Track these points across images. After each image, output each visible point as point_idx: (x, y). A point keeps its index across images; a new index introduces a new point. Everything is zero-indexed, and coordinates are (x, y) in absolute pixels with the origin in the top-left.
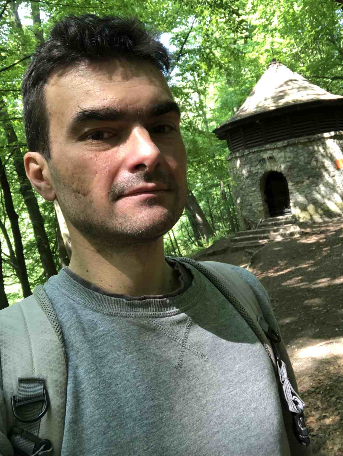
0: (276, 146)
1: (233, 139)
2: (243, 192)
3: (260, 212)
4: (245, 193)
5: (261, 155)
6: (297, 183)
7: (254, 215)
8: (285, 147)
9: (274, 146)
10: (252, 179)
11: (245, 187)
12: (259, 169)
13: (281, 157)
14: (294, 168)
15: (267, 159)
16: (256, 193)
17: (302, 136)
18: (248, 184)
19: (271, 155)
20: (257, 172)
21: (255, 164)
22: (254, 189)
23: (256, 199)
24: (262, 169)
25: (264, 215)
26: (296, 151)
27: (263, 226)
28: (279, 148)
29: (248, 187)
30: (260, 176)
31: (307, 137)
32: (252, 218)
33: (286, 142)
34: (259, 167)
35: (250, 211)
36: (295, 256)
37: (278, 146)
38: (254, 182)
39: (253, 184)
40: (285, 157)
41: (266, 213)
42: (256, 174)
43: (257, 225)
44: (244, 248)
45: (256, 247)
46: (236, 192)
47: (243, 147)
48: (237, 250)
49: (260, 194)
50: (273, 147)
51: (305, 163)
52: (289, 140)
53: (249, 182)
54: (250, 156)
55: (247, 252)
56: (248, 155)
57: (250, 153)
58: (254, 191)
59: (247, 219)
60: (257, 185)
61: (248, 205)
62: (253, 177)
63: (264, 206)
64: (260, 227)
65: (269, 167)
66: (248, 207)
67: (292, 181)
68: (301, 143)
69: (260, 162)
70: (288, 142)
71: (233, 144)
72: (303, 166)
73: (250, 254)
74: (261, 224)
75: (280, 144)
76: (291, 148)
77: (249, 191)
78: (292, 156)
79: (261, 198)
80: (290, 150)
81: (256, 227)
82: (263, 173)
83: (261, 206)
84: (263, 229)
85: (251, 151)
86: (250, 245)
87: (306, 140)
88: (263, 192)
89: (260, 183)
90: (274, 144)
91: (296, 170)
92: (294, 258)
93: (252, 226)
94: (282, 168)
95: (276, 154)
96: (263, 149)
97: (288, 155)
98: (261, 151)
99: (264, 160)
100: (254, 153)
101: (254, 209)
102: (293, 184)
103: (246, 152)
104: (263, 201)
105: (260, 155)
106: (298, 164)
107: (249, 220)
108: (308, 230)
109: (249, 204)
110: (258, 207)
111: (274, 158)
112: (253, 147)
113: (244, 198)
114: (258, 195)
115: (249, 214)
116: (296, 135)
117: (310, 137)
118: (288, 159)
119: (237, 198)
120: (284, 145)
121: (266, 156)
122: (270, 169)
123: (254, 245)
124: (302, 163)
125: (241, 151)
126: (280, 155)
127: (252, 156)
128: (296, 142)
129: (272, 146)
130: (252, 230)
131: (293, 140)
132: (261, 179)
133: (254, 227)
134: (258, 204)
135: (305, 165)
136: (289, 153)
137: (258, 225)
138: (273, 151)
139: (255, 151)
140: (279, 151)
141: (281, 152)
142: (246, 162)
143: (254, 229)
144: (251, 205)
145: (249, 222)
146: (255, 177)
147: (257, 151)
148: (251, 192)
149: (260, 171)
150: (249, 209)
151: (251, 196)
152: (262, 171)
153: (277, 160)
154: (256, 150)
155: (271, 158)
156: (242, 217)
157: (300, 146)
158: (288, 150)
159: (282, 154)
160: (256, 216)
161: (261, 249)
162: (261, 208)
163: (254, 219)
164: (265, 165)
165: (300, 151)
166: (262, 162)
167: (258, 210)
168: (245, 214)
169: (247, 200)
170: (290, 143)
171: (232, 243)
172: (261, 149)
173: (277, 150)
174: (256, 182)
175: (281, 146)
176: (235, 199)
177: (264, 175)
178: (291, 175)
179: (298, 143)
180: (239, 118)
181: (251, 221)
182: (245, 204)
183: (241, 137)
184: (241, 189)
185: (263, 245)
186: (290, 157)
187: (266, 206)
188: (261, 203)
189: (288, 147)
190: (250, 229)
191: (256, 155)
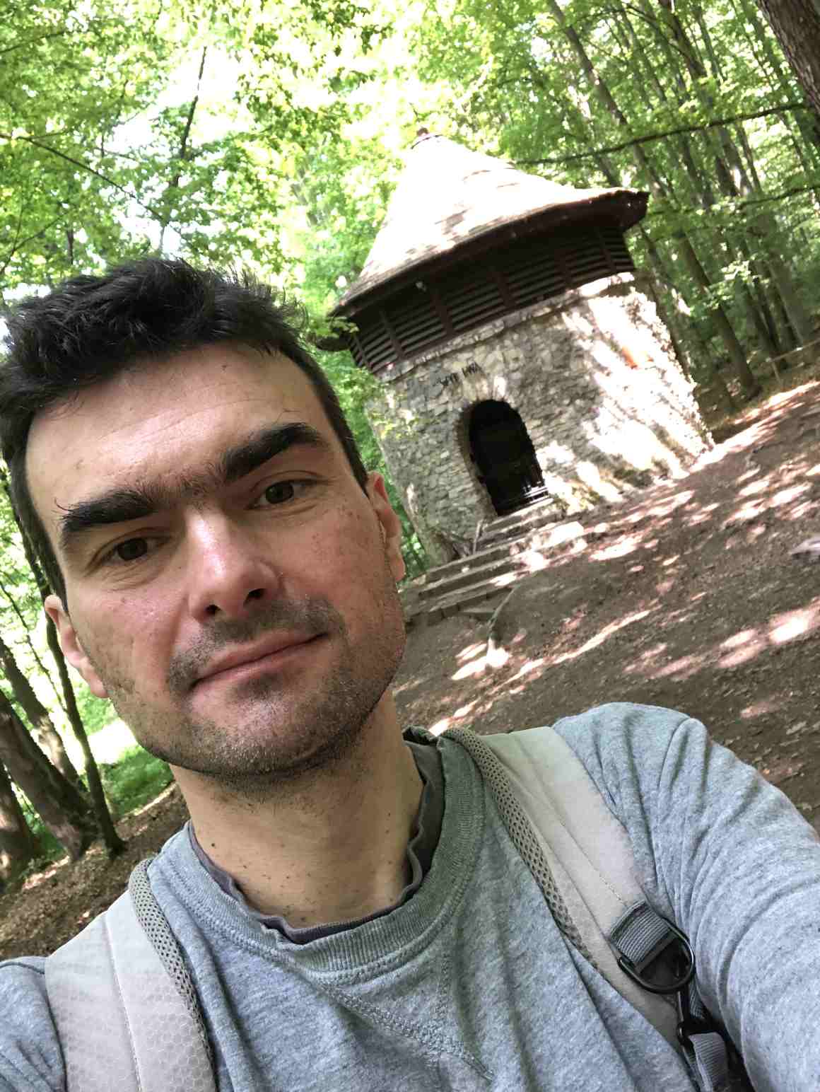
0: (477, 338)
1: (365, 341)
2: (420, 469)
3: (472, 508)
4: (424, 469)
5: (446, 366)
6: (548, 418)
7: (458, 522)
8: (500, 336)
9: (473, 337)
10: (434, 432)
11: (423, 455)
12: (447, 402)
13: (496, 362)
14: (531, 384)
15: (461, 375)
16: (452, 464)
17: (534, 301)
18: (427, 445)
19: (470, 363)
20: (445, 412)
21: (436, 394)
22: (445, 455)
23: (455, 478)
24: (454, 402)
25: (482, 515)
26: (528, 341)
27: (487, 542)
28: (485, 342)
29: (429, 454)
30: (453, 418)
31: (547, 302)
32: (456, 530)
33: (499, 322)
34: (445, 397)
35: (447, 512)
37: (483, 336)
38: (441, 437)
39: (441, 442)
40: (505, 361)
41: (487, 509)
42: (444, 417)
43: (472, 544)
44: (458, 607)
45: (488, 597)
46: (401, 471)
47: (395, 357)
48: (442, 615)
49: (463, 465)
50: (472, 341)
51: (555, 367)
52: (504, 318)
53: (430, 441)
54: (417, 375)
55: (470, 616)
56: (412, 372)
57: (416, 367)
58: (448, 459)
59: (445, 534)
60: (452, 443)
61: (437, 499)
62: (436, 427)
63: (478, 491)
64: (481, 546)
65: (474, 391)
66: (441, 504)
67: (533, 417)
68: (536, 320)
69: (445, 384)
70: (505, 322)
71: (367, 353)
72: (550, 375)
73: (481, 618)
74: (481, 539)
75: (486, 331)
76: (516, 336)
77: (434, 463)
78: (521, 356)
79: (467, 474)
80: (512, 340)
81: (471, 549)
82: (460, 410)
83: (472, 494)
84: (489, 550)
85: (418, 362)
86: (471, 596)
87: (548, 310)
88: (468, 456)
89: (458, 436)
90: (470, 334)
91: (538, 387)
93: (462, 549)
94: (500, 388)
95: (483, 355)
96: (447, 350)
97: (512, 353)
98: (444, 356)
99: (455, 377)
100: (425, 365)
101: (455, 504)
102: (537, 423)
103: (407, 366)
104: (472, 480)
105: (440, 367)
106: (539, 372)
107: (450, 534)
108: (601, 528)
109: (442, 494)
110: (464, 498)
111: (480, 369)
112: (424, 349)
113: (425, 482)
114: (458, 469)
115: (445, 519)
116: (518, 302)
117: (553, 300)
118: (512, 365)
119: (406, 486)
120: (496, 331)
121: (457, 366)
122: (475, 399)
123: (483, 593)
124: (548, 368)
125: (390, 367)
126: (491, 358)
127: (423, 374)
128: (524, 319)
129: (469, 338)
130: (464, 559)
131: (514, 316)
132: (458, 428)
133: (466, 549)
134: (464, 490)
135: (555, 371)
136: (511, 350)
137: (475, 541)
138: (472, 351)
139: (427, 361)
140: (488, 348)
141: (493, 349)
142: (411, 392)
143: (467, 555)
144: (446, 496)
145: (452, 539)
146: (442, 425)
147: (434, 359)
148: (440, 465)
149: (450, 407)
150: (444, 508)
151: (441, 474)
152: (456, 408)
153: (487, 371)
154: (429, 357)
155: (472, 370)
156: (428, 533)
157: (534, 327)
158: (507, 342)
159: (497, 354)
160: (464, 522)
161: (506, 600)
162: (473, 499)
163: (461, 530)
164: (459, 390)
165: (538, 339)
166: (450, 382)
167: (465, 506)
168: (434, 522)
169: (432, 486)
170: (511, 324)
171: (424, 602)
172: (442, 352)
173: (483, 348)
174: (447, 437)
175: (489, 334)
176: (402, 489)
177: (463, 415)
178: (528, 402)
179: (528, 320)
180: (370, 285)
181: (454, 536)
182: (431, 498)
183: (384, 333)
184: (412, 461)
185: (507, 589)
186: (516, 359)
187: (484, 492)
188: (471, 485)
189: (508, 335)
190: (457, 556)
191: (433, 369)
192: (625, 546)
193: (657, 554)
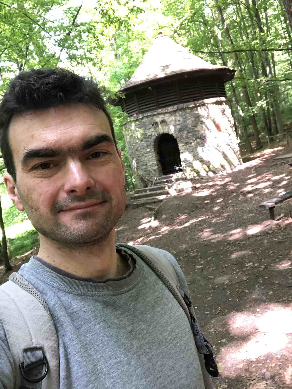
0: (167, 111)
1: (128, 104)
2: (139, 154)
3: (155, 171)
4: (140, 154)
5: (154, 118)
6: (186, 144)
7: (149, 174)
8: (175, 112)
9: (165, 110)
10: (146, 141)
11: (141, 149)
12: (152, 132)
13: (172, 120)
14: (183, 130)
15: (159, 123)
16: (150, 154)
17: (189, 101)
18: (143, 145)
19: (163, 119)
20: (151, 135)
21: (149, 128)
22: (148, 150)
23: (150, 159)
24: (155, 132)
25: (158, 173)
26: (184, 115)
27: (158, 183)
28: (170, 113)
29: (143, 149)
30: (154, 138)
31: (193, 103)
32: (147, 177)
33: (175, 107)
34: (152, 130)
35: (146, 170)
36: (193, 209)
37: (169, 110)
38: (148, 143)
39: (148, 145)
40: (175, 121)
41: (160, 172)
42: (150, 137)
43: (152, 183)
44: (144, 204)
45: (155, 202)
46: (132, 153)
47: (137, 112)
48: (138, 206)
49: (154, 155)
50: (165, 112)
51: (192, 126)
52: (177, 105)
53: (144, 144)
54: (144, 120)
55: (147, 208)
56: (142, 119)
57: (144, 117)
58: (149, 152)
59: (144, 178)
60: (152, 146)
61: (143, 165)
62: (147, 140)
63: (158, 165)
64: (155, 184)
65: (162, 129)
66: (144, 167)
67: (181, 143)
68: (189, 108)
69: (153, 125)
70: (178, 107)
71: (127, 109)
72: (190, 128)
73: (151, 209)
74: (156, 182)
75: (170, 109)
76: (180, 113)
77: (144, 152)
78: (181, 120)
79: (155, 158)
80: (179, 114)
81: (152, 185)
82: (157, 135)
83: (155, 165)
84: (158, 186)
85: (144, 115)
86: (149, 201)
87: (193, 105)
88: (156, 153)
89: (154, 144)
90: (164, 109)
91: (185, 132)
92: (193, 211)
93: (149, 184)
94: (172, 130)
95: (168, 117)
96: (156, 113)
97: (178, 118)
98: (154, 115)
99: (157, 123)
100: (147, 117)
101: (149, 168)
102: (183, 144)
103: (141, 116)
104: (157, 161)
105: (152, 119)
106: (187, 127)
107: (145, 178)
108: (198, 185)
109: (145, 164)
110: (153, 166)
111: (166, 122)
112: (147, 111)
113: (140, 159)
114: (152, 156)
115: (144, 173)
116: (183, 101)
117: (196, 102)
118: (178, 123)
119: (133, 159)
120: (174, 109)
121: (158, 119)
122: (162, 132)
123: (153, 201)
124: (190, 126)
125: (135, 115)
126: (170, 119)
127: (146, 120)
128: (185, 107)
129: (164, 110)
130: (149, 188)
131: (181, 106)
132: (155, 141)
133: (150, 184)
134: (153, 164)
136: (178, 117)
137: (154, 182)
138: (164, 115)
139: (148, 116)
140: (170, 115)
141: (172, 116)
142: (141, 125)
143: (150, 187)
144: (146, 165)
145: (146, 180)
146: (149, 139)
147: (150, 116)
148: (146, 153)
149: (153, 134)
150: (145, 169)
151: (146, 156)
152: (155, 134)
153: (168, 123)
154: (149, 114)
155: (163, 122)
156: (138, 176)
157: (187, 111)
158: (177, 114)
159: (173, 118)
160: (151, 175)
161: (161, 204)
162: (156, 167)
163: (150, 177)
164: (157, 128)
165: (188, 115)
166: (155, 125)
167: (152, 169)
168: (141, 173)
169: (142, 160)
170: (179, 108)
171: (132, 200)
172: (154, 113)
173: (168, 115)
174: (150, 144)
175: (171, 110)
176: (132, 160)
177: (157, 137)
178: (181, 137)
179: (186, 108)
180: (132, 85)
181: (147, 179)
182: (141, 164)
183: (135, 103)
184: (137, 150)
185: (162, 201)
186: (179, 121)
187: (160, 165)
188: (156, 162)
189: (178, 111)
190: (147, 186)
191: (149, 119)
192: (205, 193)
193: (216, 197)
